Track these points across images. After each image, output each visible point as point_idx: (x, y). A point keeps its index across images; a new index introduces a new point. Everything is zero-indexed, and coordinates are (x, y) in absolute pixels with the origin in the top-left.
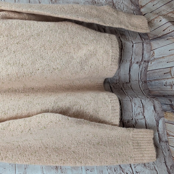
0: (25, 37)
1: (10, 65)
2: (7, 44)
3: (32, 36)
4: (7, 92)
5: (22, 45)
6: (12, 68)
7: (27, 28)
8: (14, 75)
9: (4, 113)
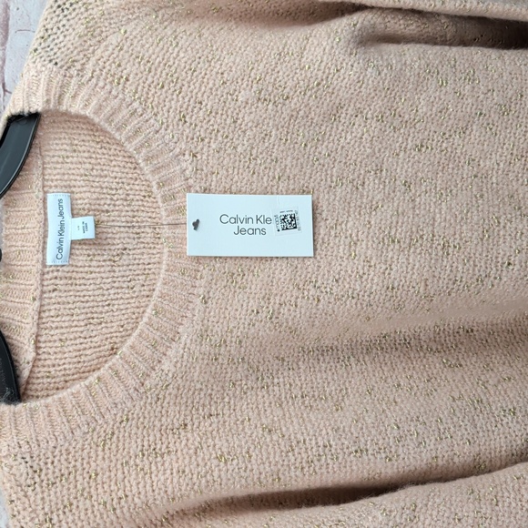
0: (451, 122)
1: (397, 247)
2: (380, 150)
3: (481, 114)
4: (374, 350)
5: (438, 156)
6: (407, 259)
7: (462, 81)
8: (412, 290)
9: (384, 455)
